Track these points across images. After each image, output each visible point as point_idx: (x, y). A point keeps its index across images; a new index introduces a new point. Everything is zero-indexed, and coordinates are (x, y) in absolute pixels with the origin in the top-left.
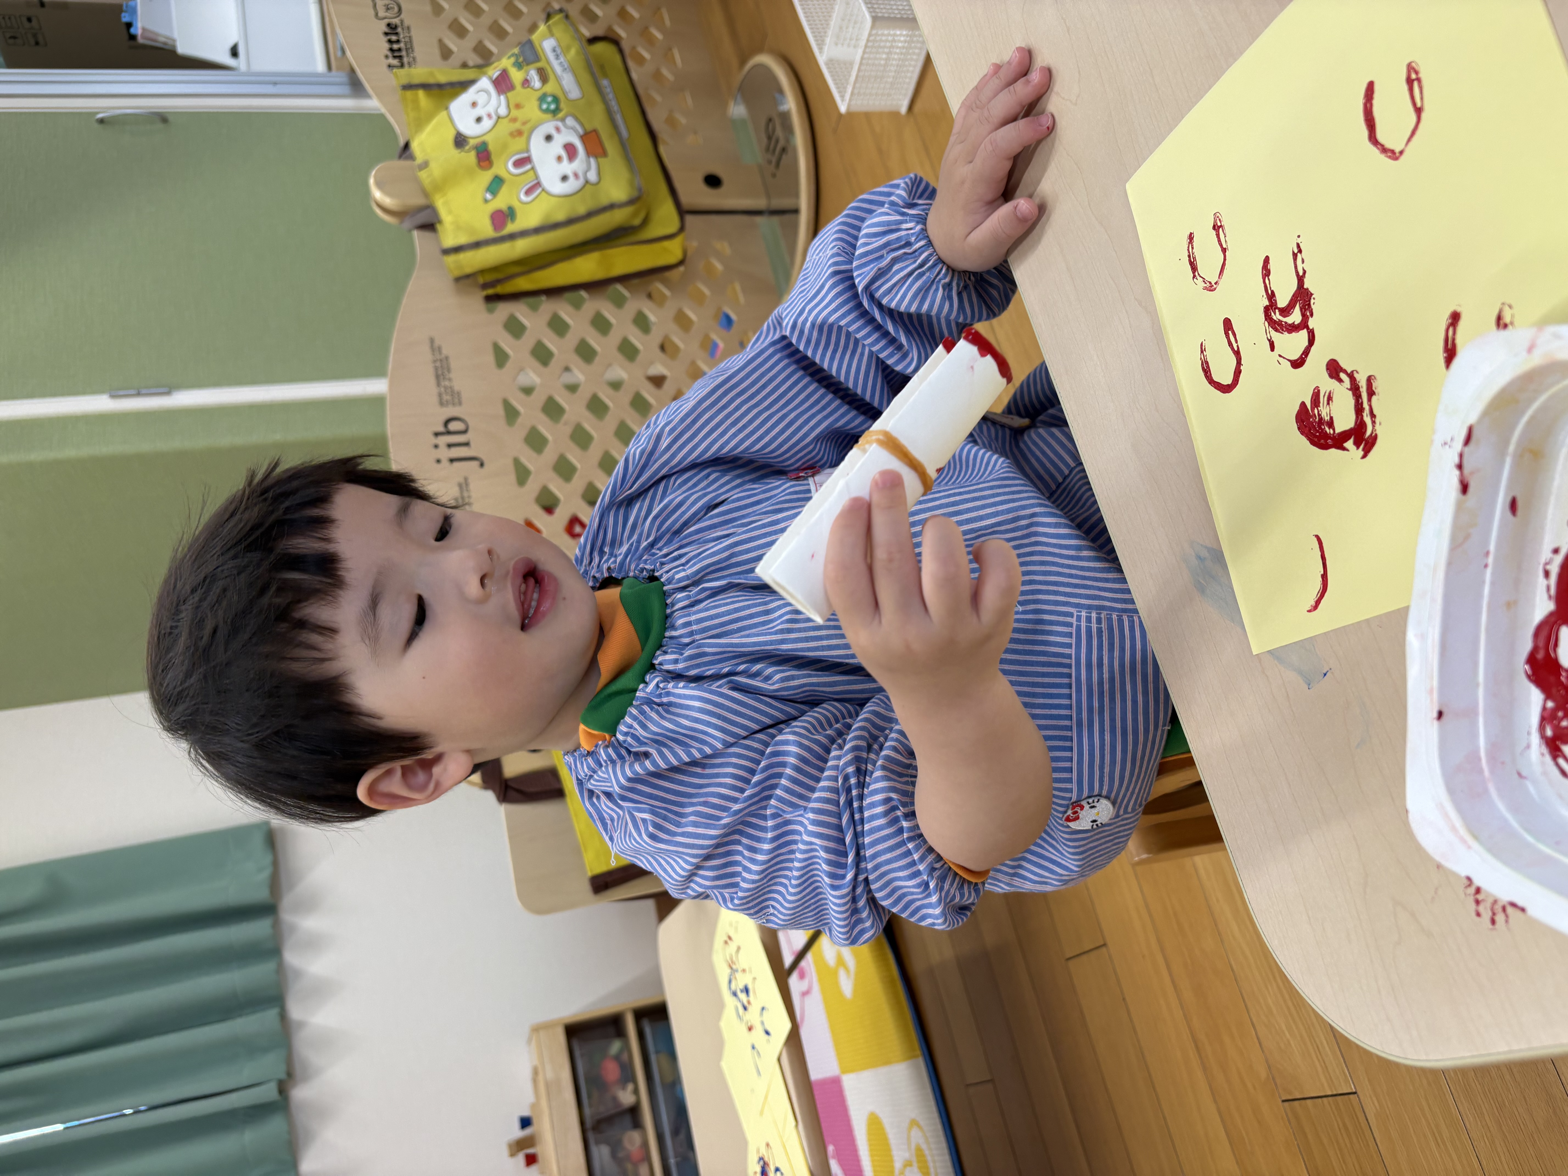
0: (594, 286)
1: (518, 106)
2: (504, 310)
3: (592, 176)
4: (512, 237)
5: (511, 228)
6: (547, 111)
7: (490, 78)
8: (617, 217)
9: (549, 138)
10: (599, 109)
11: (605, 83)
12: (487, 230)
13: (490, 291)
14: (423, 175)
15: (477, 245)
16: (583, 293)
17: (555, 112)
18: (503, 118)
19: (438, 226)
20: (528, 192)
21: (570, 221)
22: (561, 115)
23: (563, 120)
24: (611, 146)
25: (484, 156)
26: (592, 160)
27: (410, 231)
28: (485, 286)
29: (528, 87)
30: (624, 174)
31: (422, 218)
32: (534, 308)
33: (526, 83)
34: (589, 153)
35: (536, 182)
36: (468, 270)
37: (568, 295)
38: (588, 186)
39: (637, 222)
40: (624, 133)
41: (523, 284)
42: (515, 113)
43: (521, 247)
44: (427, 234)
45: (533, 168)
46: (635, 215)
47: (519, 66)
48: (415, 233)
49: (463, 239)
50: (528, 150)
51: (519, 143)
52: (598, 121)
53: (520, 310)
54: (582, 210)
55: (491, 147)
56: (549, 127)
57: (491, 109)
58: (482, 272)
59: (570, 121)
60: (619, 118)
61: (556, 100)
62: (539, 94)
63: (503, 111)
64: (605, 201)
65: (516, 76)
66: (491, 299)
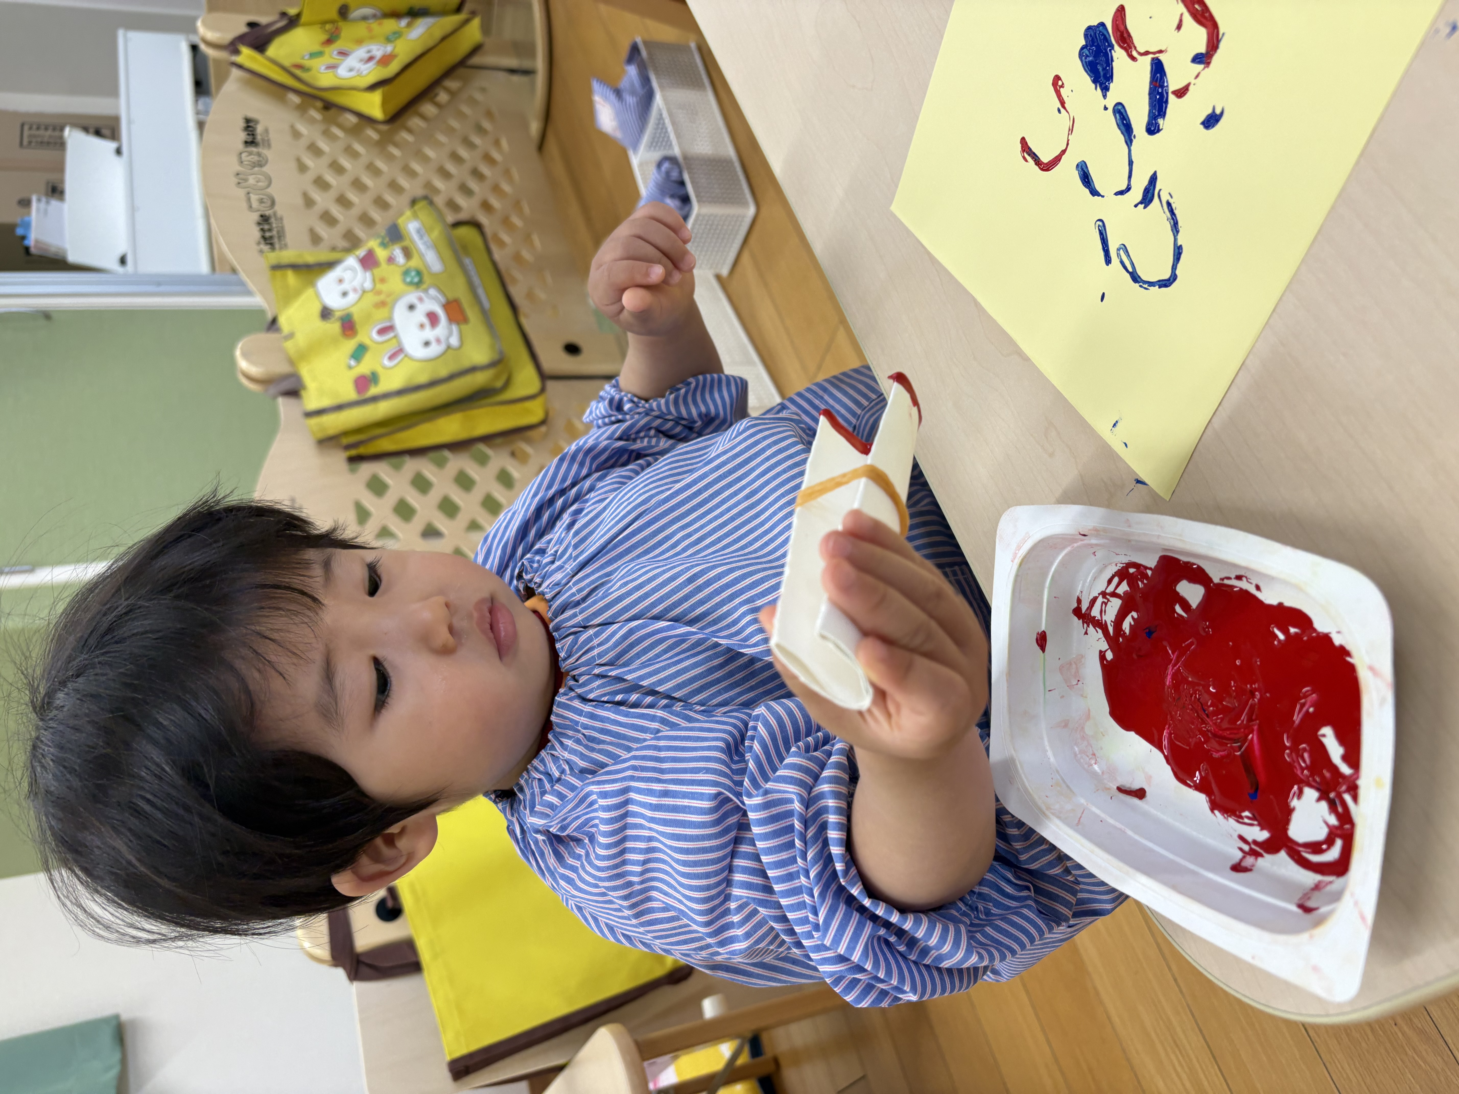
0: (457, 446)
1: (383, 280)
2: (367, 469)
3: (454, 341)
4: (375, 399)
5: (374, 391)
6: (411, 283)
7: (357, 257)
8: (480, 379)
9: (411, 307)
10: (460, 283)
11: (467, 261)
12: (350, 393)
13: (353, 452)
14: (289, 345)
15: (339, 408)
16: (446, 453)
17: (418, 284)
18: (368, 292)
19: (303, 393)
20: (392, 357)
21: (433, 384)
22: (424, 286)
23: (426, 291)
24: (472, 314)
25: (348, 326)
26: (454, 328)
27: (275, 397)
28: (348, 447)
29: (393, 264)
30: (485, 339)
31: (286, 386)
32: (397, 467)
33: (391, 260)
34: (451, 319)
35: (399, 348)
36: (331, 432)
37: (432, 455)
38: (450, 351)
39: (499, 384)
40: (486, 305)
41: (386, 445)
42: (379, 286)
43: (383, 409)
44: (291, 401)
45: (395, 337)
46: (497, 377)
47: (384, 245)
48: (281, 400)
49: (326, 402)
50: (391, 318)
51: (382, 313)
52: (460, 291)
53: (382, 470)
54: (443, 372)
55: (356, 318)
56: (412, 297)
57: (356, 283)
58: (346, 433)
59: (432, 292)
60: (480, 291)
61: (419, 273)
62: (404, 269)
63: (368, 285)
64: (466, 364)
65: (381, 254)
66: (354, 460)
